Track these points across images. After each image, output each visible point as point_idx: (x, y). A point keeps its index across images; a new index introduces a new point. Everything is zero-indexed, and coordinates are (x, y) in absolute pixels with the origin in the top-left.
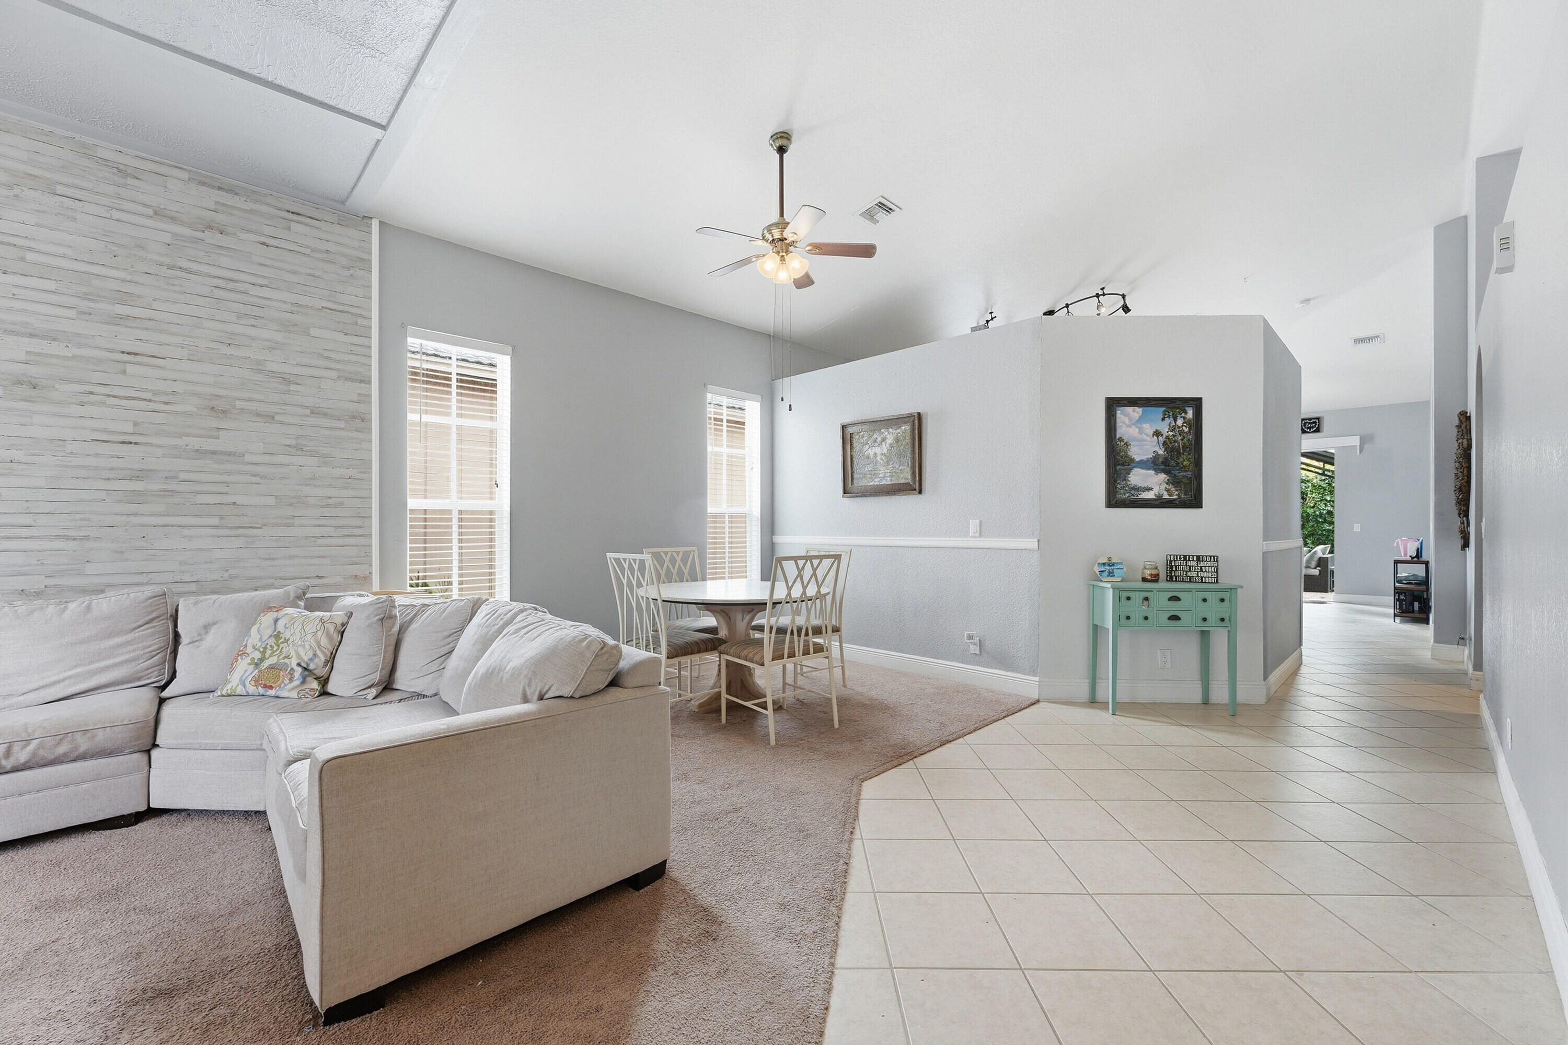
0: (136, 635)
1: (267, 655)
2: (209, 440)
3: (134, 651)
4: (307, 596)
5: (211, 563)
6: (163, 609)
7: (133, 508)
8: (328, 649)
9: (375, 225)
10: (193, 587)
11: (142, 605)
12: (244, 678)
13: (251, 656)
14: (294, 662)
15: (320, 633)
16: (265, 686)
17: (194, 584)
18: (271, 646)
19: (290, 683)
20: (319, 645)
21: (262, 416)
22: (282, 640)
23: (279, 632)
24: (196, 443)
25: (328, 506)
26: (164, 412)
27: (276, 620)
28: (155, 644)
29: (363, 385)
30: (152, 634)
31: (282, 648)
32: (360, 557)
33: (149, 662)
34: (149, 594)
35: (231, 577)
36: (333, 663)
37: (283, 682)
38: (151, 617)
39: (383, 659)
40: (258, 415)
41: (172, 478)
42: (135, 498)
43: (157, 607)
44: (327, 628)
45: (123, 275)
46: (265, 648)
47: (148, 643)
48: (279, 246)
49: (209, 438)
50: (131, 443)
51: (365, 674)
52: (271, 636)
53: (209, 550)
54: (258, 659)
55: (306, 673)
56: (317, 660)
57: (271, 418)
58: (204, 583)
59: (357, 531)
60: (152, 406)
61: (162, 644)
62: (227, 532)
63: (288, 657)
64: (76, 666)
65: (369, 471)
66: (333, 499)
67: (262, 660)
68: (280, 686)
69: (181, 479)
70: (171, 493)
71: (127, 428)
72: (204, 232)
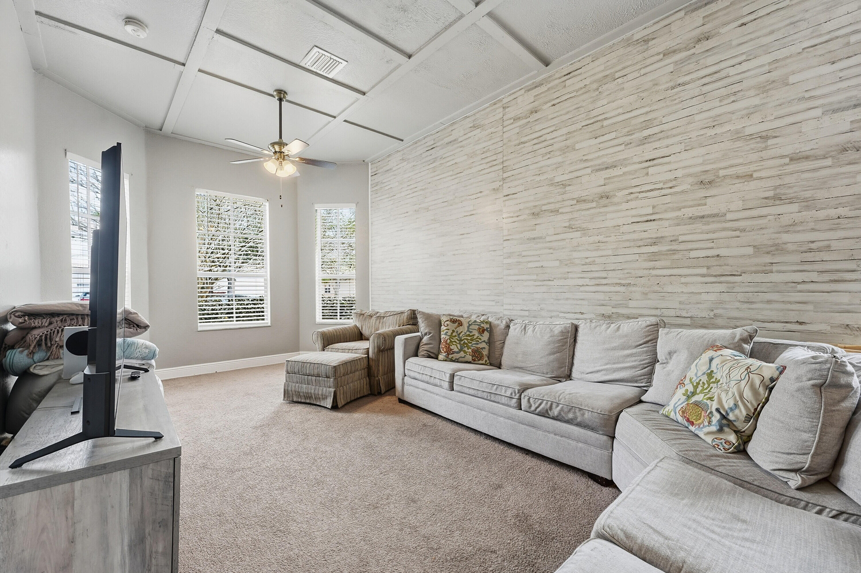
0: (638, 350)
1: (698, 390)
2: (700, 207)
3: (635, 361)
4: (756, 339)
5: (701, 303)
6: (655, 335)
7: (651, 264)
8: (751, 404)
10: (688, 321)
11: (643, 330)
12: (676, 406)
13: (686, 388)
14: (714, 405)
15: (743, 383)
16: (688, 420)
17: (689, 319)
18: (703, 383)
19: (708, 426)
20: (741, 396)
22: (713, 380)
23: (712, 371)
24: (690, 212)
25: (810, 250)
26: (670, 194)
27: (711, 360)
28: (646, 359)
30: (646, 352)
31: (712, 388)
33: (639, 371)
34: (648, 323)
35: (715, 315)
36: (757, 421)
37: (703, 422)
38: (647, 339)
39: (819, 442)
40: (738, 177)
41: (675, 241)
42: (654, 257)
43: (651, 333)
44: (752, 379)
45: (647, 109)
46: (698, 384)
47: (644, 358)
49: (699, 206)
50: (651, 220)
51: (790, 451)
52: (704, 374)
53: (700, 293)
54: (691, 392)
55: (724, 422)
56: (737, 411)
57: (750, 177)
58: (696, 319)
60: (664, 192)
61: (651, 361)
62: (713, 279)
63: (711, 399)
64: (607, 364)
67: (694, 394)
68: (699, 425)
69: (680, 241)
70: (675, 252)
71: (650, 210)
72: (695, 47)
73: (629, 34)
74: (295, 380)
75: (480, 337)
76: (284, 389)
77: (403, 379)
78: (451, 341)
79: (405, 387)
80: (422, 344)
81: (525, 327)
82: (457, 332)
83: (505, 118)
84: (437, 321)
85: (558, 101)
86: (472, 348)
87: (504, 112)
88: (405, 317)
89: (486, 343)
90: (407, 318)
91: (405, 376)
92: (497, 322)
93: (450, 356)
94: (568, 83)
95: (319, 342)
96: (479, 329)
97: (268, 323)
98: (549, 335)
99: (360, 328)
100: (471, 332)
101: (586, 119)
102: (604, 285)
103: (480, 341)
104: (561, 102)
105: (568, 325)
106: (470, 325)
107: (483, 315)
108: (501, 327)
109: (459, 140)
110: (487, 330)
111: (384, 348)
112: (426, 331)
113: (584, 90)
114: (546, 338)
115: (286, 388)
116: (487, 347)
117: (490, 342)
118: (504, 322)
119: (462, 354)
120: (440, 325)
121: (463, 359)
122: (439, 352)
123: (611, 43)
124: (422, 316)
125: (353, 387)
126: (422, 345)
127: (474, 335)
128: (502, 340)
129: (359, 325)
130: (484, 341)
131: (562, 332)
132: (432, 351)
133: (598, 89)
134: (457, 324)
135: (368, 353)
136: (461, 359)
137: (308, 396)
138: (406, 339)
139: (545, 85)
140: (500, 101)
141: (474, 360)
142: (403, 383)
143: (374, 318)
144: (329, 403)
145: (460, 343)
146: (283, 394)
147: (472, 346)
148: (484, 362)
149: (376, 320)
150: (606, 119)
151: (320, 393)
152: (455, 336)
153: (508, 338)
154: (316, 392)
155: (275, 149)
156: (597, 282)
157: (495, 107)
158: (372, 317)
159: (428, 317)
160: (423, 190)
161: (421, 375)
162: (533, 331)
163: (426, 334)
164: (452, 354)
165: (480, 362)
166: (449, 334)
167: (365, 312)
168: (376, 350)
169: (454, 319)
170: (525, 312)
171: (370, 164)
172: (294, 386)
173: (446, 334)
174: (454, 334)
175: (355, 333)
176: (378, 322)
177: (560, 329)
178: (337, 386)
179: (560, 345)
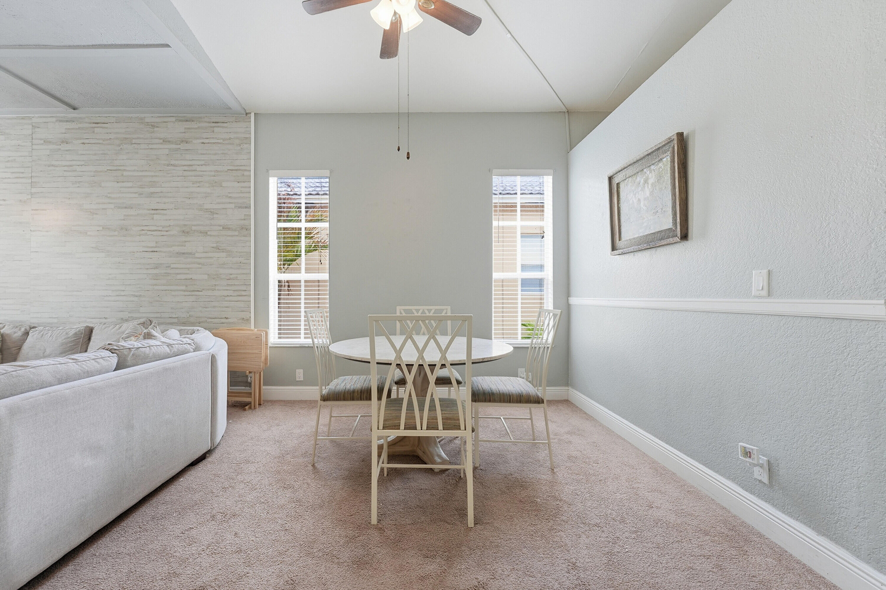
5: (183, 309)
7: (155, 282)
9: (252, 115)
10: (175, 320)
21: (202, 233)
24: (177, 249)
25: (230, 279)
26: (166, 235)
29: (247, 210)
32: (245, 308)
41: (169, 267)
45: (153, 174)
48: (209, 142)
49: (182, 246)
50: (155, 251)
53: (182, 302)
57: (206, 233)
58: (180, 318)
59: (244, 293)
60: (162, 233)
62: (188, 293)
65: (249, 258)
66: (233, 275)
69: (172, 267)
70: (168, 274)
71: (153, 244)
72: (180, 144)
73: (143, 115)
81: (43, 332)
83: (34, 136)
85: (88, 141)
87: (33, 130)
92: (11, 332)
94: (96, 130)
98: (63, 338)
101: (110, 166)
104: (90, 143)
105: (82, 328)
108: (16, 336)
113: (108, 142)
114: (60, 340)
118: (23, 329)
128: (18, 346)
131: (76, 334)
133: (120, 145)
139: (76, 123)
140: (30, 118)
150: (125, 170)
153: (24, 344)
157: (24, 121)
162: (49, 335)
170: (53, 319)
177: (75, 332)
179: (73, 344)
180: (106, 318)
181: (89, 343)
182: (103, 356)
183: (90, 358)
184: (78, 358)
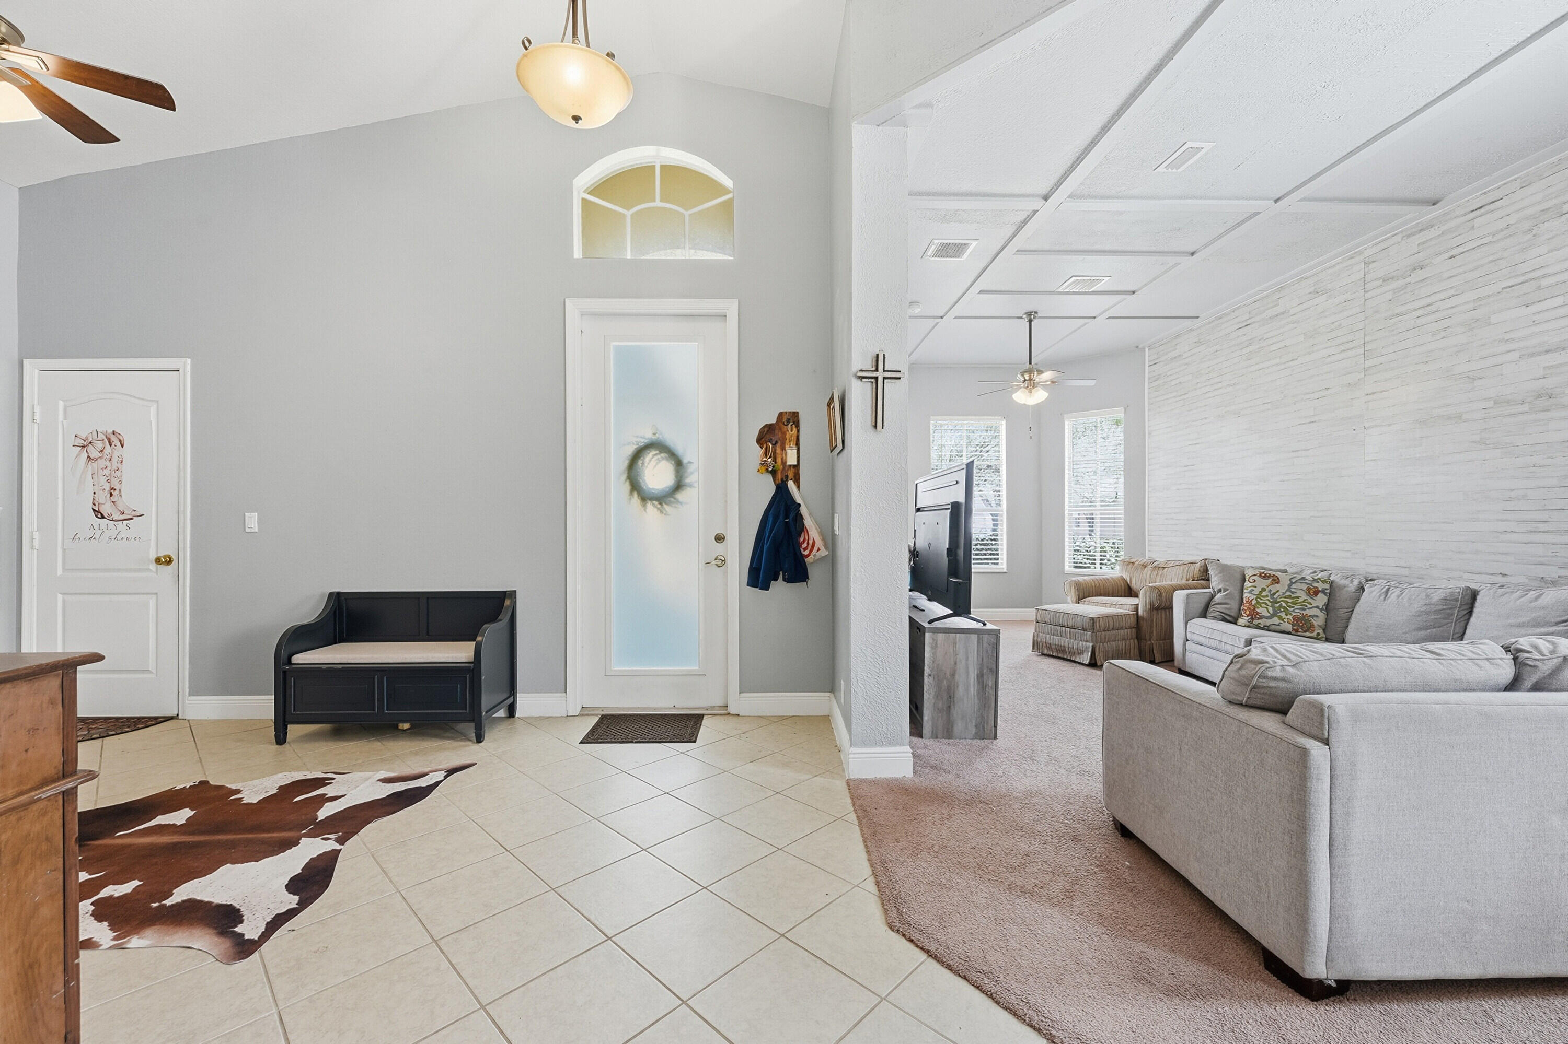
74: (1046, 630)
75: (1310, 600)
76: (1033, 639)
77: (1184, 645)
78: (1258, 602)
79: (1187, 654)
80: (1213, 603)
81: (1388, 590)
82: (1270, 591)
83: (1368, 278)
84: (1238, 576)
85: (1460, 250)
86: (1294, 614)
87: (1366, 270)
88: (1197, 570)
89: (1321, 610)
90: (1200, 570)
91: (1187, 640)
92: (1343, 582)
93: (1256, 622)
94: (1477, 222)
95: (1073, 593)
96: (1309, 589)
97: (1003, 568)
98: (1422, 602)
99: (1128, 581)
100: (1293, 593)
101: (1509, 278)
102: (1543, 532)
103: (1309, 606)
104: (1466, 251)
105: (1459, 590)
106: (1292, 583)
107: (1322, 571)
108: (1349, 589)
109: (1291, 313)
110: (1323, 591)
111: (1159, 606)
112: (1220, 587)
113: (1505, 232)
114: (1416, 606)
115: (1035, 639)
116: (1322, 616)
117: (1328, 609)
118: (1356, 582)
119: (1275, 620)
120: (1244, 580)
121: (1278, 627)
122: (1239, 615)
123: (1555, 159)
124: (1215, 567)
125: (1116, 647)
126: (1214, 605)
127: (1298, 597)
128: (1350, 607)
129: (1126, 576)
130: (1317, 607)
131: (1446, 599)
132: (1228, 613)
133: (1531, 230)
134: (1270, 580)
135: (1137, 609)
136: (1273, 627)
137: (1062, 649)
138: (1188, 595)
139: (1437, 227)
140: (1361, 253)
141: (1297, 631)
142: (1185, 650)
143: (1149, 567)
144: (1086, 659)
145: (1272, 606)
146: (1031, 645)
147: (1293, 611)
148: (1314, 635)
149: (1152, 571)
150: (1545, 276)
151: (1075, 647)
152: (1267, 596)
153: (1358, 605)
154: (1071, 646)
155: (1024, 378)
156: (1531, 527)
157: (1353, 261)
158: (1145, 567)
159: (1225, 569)
160: (1230, 385)
161: (1208, 639)
162: (1398, 597)
163: (1220, 591)
164: (1259, 619)
165: (1307, 634)
166: (1257, 591)
167: (1136, 559)
168: (1148, 606)
169: (1265, 574)
170: (1403, 570)
171: (1147, 349)
172: (1046, 638)
173: (1250, 592)
174: (1264, 594)
175: (1121, 585)
176: (1155, 573)
177: (1443, 596)
178: (1095, 641)
179: (1439, 617)
180: (1503, 575)
181: (1469, 619)
182: (1490, 656)
183: (1463, 655)
184: (1442, 652)
